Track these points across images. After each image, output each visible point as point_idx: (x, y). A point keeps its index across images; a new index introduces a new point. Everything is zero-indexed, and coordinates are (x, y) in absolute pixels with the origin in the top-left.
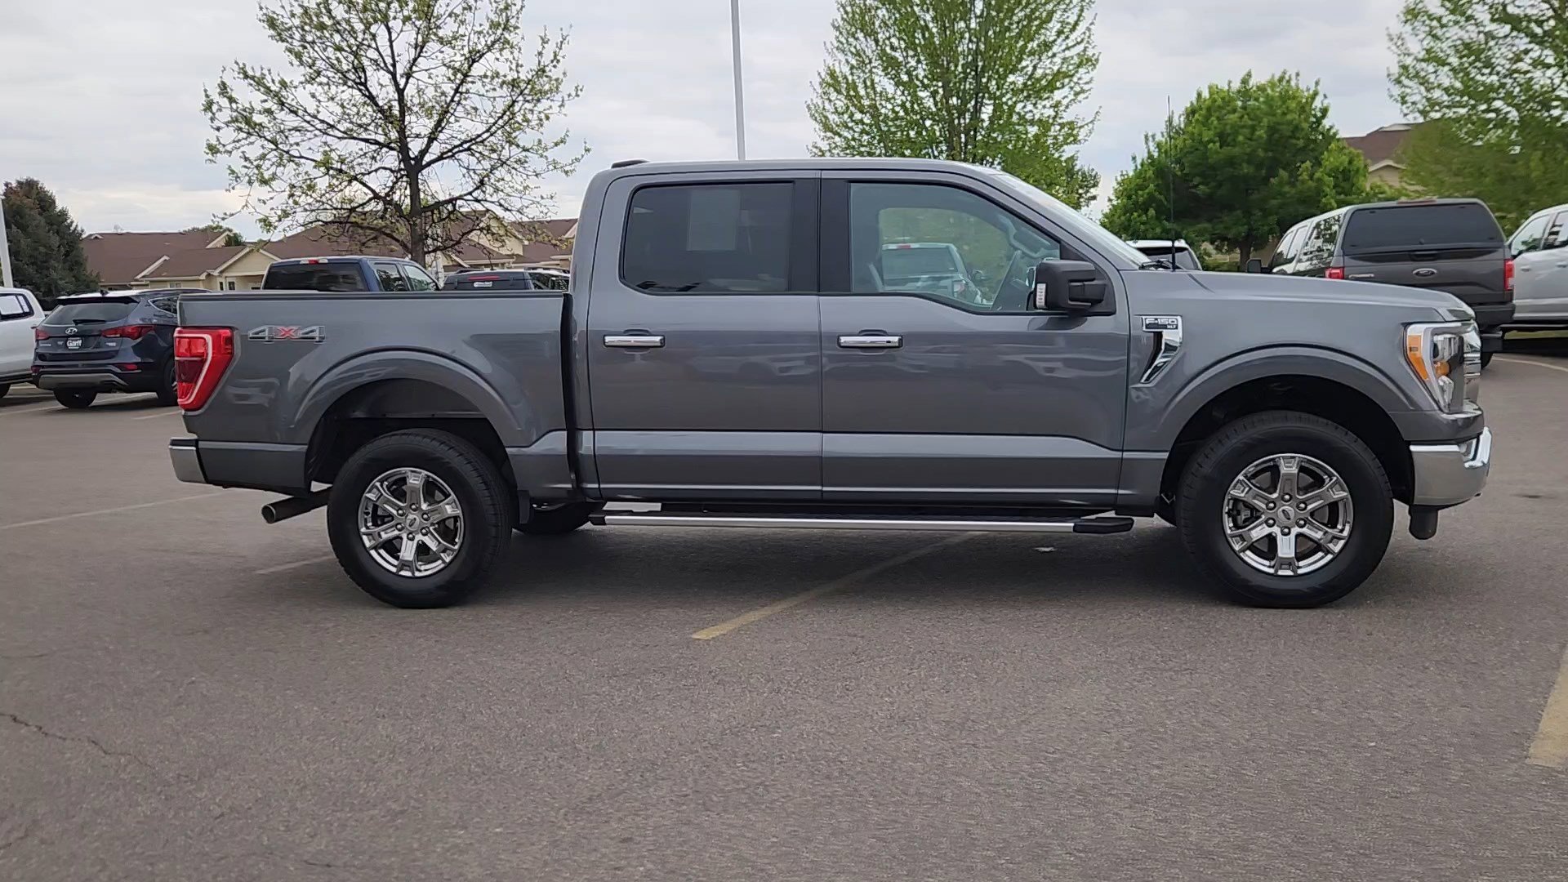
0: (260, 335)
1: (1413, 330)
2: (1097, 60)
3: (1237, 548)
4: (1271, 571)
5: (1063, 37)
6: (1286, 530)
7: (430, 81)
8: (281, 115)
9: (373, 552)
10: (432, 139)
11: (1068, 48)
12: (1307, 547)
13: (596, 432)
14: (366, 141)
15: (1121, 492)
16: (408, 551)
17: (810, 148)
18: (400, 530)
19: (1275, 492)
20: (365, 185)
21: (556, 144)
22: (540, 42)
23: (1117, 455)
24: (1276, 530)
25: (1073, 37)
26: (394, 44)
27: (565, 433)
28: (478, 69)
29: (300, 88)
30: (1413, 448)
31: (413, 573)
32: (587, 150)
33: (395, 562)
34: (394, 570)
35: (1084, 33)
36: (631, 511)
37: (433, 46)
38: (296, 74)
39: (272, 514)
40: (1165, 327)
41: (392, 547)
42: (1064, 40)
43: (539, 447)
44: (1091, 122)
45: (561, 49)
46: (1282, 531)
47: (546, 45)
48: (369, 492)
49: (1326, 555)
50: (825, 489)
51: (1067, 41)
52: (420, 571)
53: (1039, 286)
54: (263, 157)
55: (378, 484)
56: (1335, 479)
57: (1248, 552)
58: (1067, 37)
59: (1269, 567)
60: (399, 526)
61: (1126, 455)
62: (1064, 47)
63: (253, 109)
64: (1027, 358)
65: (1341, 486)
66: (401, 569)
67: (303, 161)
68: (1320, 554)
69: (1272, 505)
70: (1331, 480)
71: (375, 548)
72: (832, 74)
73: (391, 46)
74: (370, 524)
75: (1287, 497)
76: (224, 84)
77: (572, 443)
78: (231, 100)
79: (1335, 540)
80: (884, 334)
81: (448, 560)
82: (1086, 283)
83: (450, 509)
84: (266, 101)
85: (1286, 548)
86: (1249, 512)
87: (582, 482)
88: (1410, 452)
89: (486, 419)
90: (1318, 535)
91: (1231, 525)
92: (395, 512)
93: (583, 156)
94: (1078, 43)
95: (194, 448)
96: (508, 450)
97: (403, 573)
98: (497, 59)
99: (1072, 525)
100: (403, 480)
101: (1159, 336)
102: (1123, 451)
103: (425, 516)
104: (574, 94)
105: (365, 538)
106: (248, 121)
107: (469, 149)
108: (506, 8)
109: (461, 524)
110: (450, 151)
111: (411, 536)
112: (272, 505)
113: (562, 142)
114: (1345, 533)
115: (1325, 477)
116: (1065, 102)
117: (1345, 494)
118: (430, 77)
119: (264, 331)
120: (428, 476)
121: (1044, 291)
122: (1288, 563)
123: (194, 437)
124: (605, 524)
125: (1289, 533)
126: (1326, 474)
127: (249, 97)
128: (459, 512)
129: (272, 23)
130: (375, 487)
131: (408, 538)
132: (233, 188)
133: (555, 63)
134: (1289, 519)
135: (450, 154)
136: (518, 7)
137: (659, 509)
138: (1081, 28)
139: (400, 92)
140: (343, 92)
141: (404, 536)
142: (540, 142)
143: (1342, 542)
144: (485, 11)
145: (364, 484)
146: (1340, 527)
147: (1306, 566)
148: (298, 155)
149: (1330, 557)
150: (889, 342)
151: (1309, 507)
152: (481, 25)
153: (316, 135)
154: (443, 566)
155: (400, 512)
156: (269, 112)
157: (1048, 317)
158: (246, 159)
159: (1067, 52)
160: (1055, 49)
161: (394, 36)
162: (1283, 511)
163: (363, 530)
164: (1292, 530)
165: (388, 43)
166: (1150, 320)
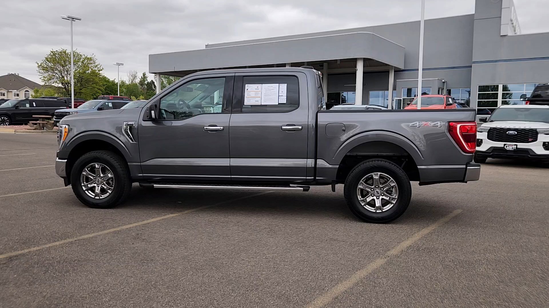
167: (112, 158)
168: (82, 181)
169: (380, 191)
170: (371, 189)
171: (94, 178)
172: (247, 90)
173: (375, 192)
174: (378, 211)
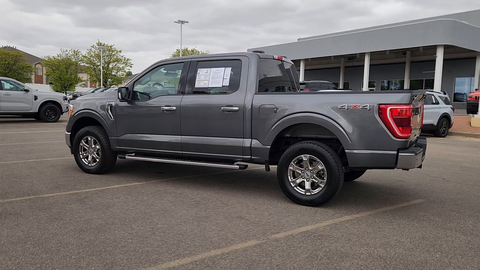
167: (99, 133)
168: (80, 150)
169: (310, 174)
170: (301, 171)
171: (88, 149)
172: (199, 73)
173: (306, 174)
174: (307, 194)
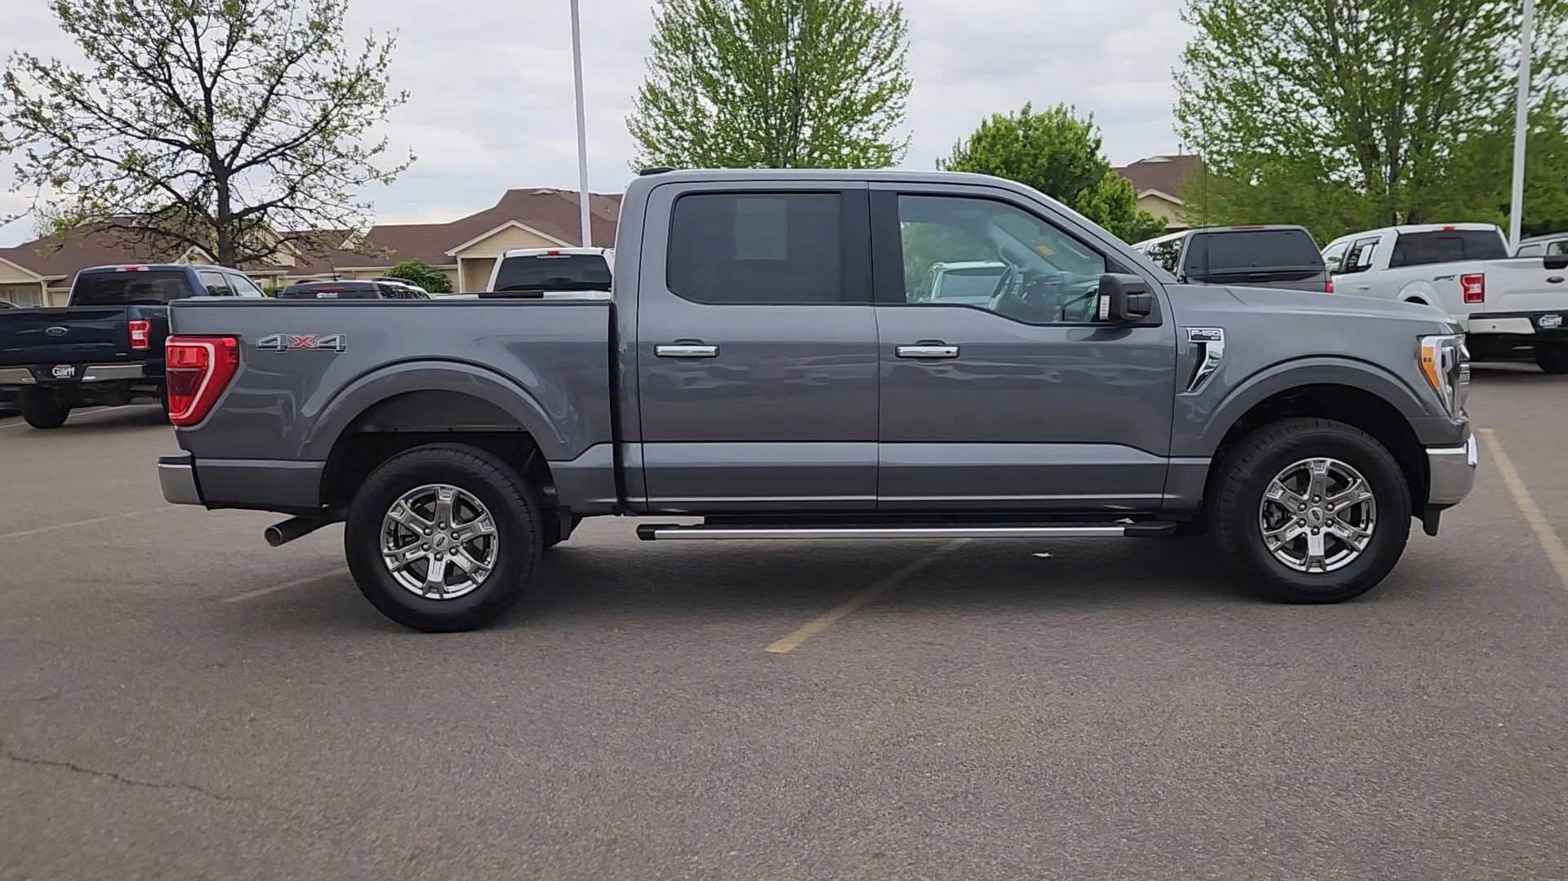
0: (271, 344)
1: (1427, 342)
2: (910, 86)
3: (1272, 547)
4: (1303, 569)
5: (879, 62)
6: (1316, 530)
7: (238, 81)
8: (70, 111)
9: (396, 574)
10: (243, 141)
11: (882, 74)
12: (1335, 545)
13: (645, 445)
14: (170, 142)
15: (1166, 496)
16: (436, 573)
17: (632, 163)
18: (425, 550)
19: (1305, 492)
20: (169, 189)
21: (375, 151)
22: (366, 44)
23: (1164, 461)
24: (1307, 529)
25: (887, 63)
26: (200, 40)
27: (611, 445)
28: (293, 71)
29: (94, 83)
30: (1429, 451)
31: (441, 596)
32: (414, 159)
33: (420, 584)
34: (420, 592)
35: (898, 60)
36: (677, 525)
37: (242, 45)
38: (90, 67)
39: (275, 536)
40: (1209, 338)
41: (417, 570)
42: (879, 66)
43: (583, 461)
44: (904, 145)
45: (387, 53)
46: (1312, 531)
47: (371, 48)
48: (393, 511)
49: (1351, 552)
50: (880, 499)
51: (882, 67)
52: (448, 593)
53: (1103, 297)
54: (55, 156)
55: (403, 501)
56: (1359, 481)
57: (1280, 552)
58: (882, 63)
59: (1300, 565)
60: (425, 546)
61: (1173, 461)
62: (878, 72)
63: (41, 102)
64: (1087, 369)
65: (1365, 487)
66: (429, 591)
67: (100, 161)
68: (1345, 552)
69: (1303, 506)
70: (1355, 482)
71: (398, 570)
72: (651, 89)
73: (197, 43)
74: (391, 545)
75: (1317, 499)
76: (9, 74)
77: (618, 455)
78: (18, 92)
79: (1360, 538)
80: (942, 344)
81: (480, 580)
82: (1139, 296)
83: (485, 526)
84: (55, 95)
85: (1316, 547)
86: (1280, 514)
87: (627, 496)
88: (1426, 456)
89: (528, 433)
90: (1343, 534)
91: (1266, 526)
92: (421, 531)
93: (408, 164)
94: (893, 69)
95: (190, 467)
96: (549, 463)
97: (429, 595)
98: (315, 61)
99: (1123, 529)
100: (433, 497)
101: (1202, 347)
102: (1169, 457)
103: (455, 535)
104: (400, 99)
105: (388, 560)
106: (37, 116)
107: (283, 154)
108: (328, 8)
109: (494, 544)
110: (264, 154)
111: (438, 556)
112: (276, 526)
113: (380, 149)
114: (1369, 531)
115: (1350, 479)
116: (882, 125)
117: (1369, 495)
118: (238, 77)
119: (276, 339)
120: (460, 493)
121: (1108, 302)
122: (1319, 562)
123: (187, 453)
124: (654, 539)
125: (1318, 533)
126: (1350, 476)
127: (36, 90)
128: (493, 529)
129: (64, 11)
130: (399, 505)
131: (436, 559)
132: (18, 188)
133: (381, 67)
134: (1318, 519)
135: (263, 158)
136: (341, 8)
137: (703, 522)
138: (895, 55)
139: (207, 92)
140: (144, 89)
141: (431, 556)
142: (356, 148)
143: (1366, 541)
144: (304, 11)
145: (388, 503)
146: (1363, 526)
147: (1335, 563)
148: (93, 154)
149: (1355, 554)
150: (948, 352)
151: (1337, 508)
152: (300, 25)
153: (112, 135)
154: (474, 586)
155: (427, 531)
156: (58, 107)
157: (1095, 328)
158: (34, 158)
159: (881, 77)
160: (870, 74)
161: (200, 31)
162: (1313, 511)
163: (386, 551)
164: (1321, 529)
165: (194, 39)
166: (1195, 331)
